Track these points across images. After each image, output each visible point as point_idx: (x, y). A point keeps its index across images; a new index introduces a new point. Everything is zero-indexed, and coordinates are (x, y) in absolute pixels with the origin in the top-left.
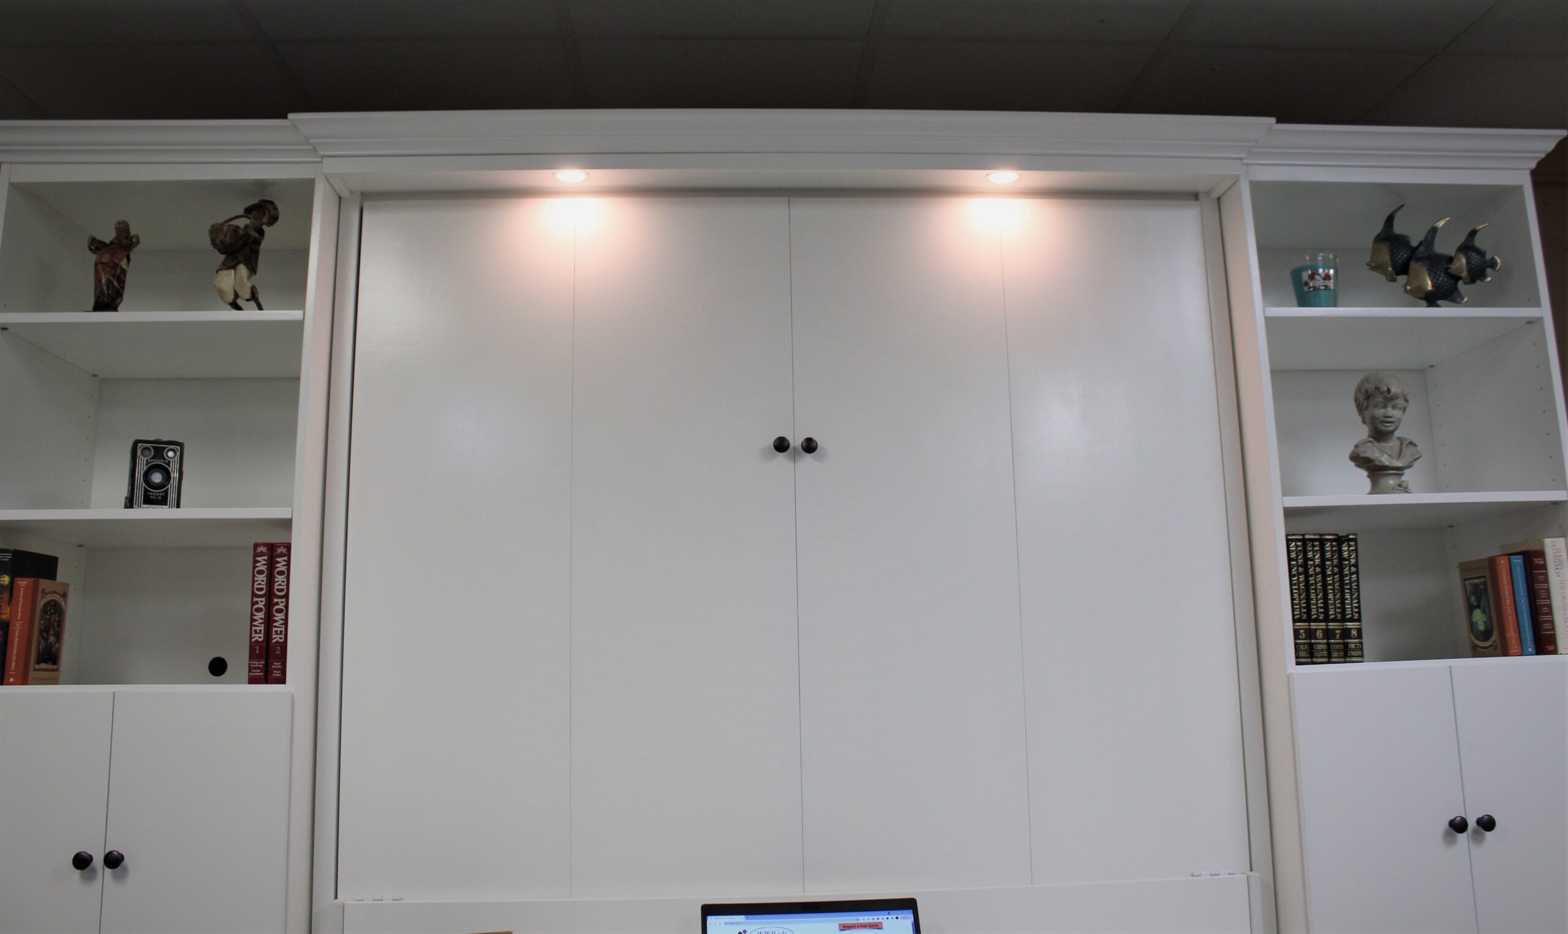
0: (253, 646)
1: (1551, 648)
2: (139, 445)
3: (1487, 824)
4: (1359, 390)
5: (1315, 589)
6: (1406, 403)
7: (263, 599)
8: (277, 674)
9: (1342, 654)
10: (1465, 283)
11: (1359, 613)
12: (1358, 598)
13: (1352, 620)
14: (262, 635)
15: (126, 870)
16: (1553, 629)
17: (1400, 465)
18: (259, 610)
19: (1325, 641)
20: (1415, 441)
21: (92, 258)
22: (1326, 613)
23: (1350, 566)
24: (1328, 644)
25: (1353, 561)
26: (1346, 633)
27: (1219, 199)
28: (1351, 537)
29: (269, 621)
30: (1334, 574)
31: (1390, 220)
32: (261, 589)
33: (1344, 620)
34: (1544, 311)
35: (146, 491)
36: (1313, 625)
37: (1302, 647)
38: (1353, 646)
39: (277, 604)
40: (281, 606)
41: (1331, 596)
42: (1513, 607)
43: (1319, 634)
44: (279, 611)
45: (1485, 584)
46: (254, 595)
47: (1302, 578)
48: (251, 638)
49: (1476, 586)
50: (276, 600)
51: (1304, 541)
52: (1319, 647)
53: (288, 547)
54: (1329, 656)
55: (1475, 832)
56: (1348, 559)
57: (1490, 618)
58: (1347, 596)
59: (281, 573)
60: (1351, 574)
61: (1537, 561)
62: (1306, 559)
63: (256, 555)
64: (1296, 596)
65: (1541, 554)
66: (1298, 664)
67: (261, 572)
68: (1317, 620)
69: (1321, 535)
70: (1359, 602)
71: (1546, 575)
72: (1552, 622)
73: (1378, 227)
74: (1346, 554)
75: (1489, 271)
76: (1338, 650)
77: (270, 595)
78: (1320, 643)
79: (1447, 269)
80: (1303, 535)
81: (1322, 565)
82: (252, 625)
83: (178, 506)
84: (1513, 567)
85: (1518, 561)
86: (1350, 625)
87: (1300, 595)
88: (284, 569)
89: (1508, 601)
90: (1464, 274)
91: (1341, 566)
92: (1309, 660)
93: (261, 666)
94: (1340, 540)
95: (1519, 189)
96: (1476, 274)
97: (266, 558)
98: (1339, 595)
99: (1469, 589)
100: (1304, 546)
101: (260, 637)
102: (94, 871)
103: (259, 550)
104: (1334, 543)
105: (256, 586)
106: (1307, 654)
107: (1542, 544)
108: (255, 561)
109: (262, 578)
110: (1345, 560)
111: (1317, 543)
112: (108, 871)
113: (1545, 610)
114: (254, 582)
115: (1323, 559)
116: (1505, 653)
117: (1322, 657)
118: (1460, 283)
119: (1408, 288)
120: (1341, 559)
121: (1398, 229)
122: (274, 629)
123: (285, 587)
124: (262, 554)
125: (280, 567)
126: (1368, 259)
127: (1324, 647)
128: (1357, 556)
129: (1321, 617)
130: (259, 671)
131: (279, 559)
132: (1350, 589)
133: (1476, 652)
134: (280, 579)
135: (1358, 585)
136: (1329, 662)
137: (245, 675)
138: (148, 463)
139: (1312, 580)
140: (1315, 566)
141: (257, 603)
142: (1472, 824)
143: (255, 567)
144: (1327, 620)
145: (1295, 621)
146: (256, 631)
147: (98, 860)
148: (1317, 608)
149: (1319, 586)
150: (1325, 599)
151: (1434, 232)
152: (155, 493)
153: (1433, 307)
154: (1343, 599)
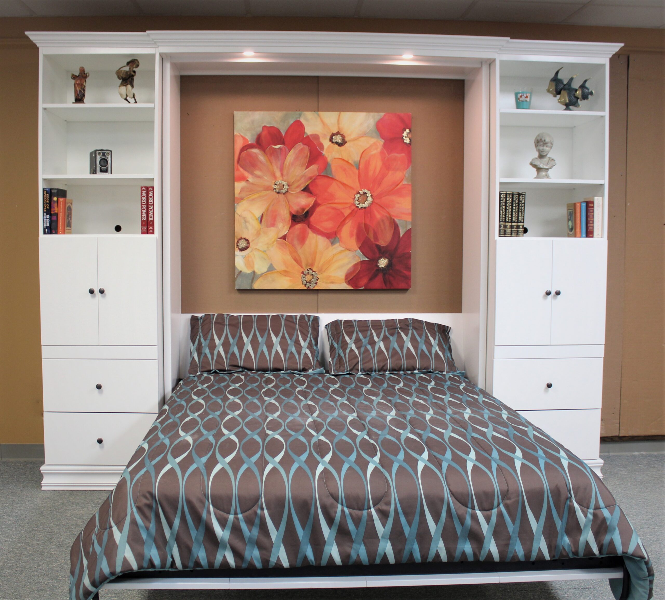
0: (142, 222)
1: (591, 235)
2: (97, 151)
3: (558, 293)
4: (536, 139)
5: (509, 211)
6: (552, 145)
7: (145, 206)
8: (151, 231)
9: (516, 234)
10: (581, 100)
11: (524, 220)
12: (524, 215)
13: (520, 222)
14: (145, 218)
15: (105, 294)
16: (593, 229)
17: (547, 168)
18: (144, 209)
19: (510, 229)
20: (555, 159)
21: (73, 82)
22: (512, 219)
23: (522, 204)
24: (511, 230)
25: (523, 202)
26: (518, 227)
27: (490, 65)
28: (523, 193)
29: (147, 213)
30: (516, 206)
31: (557, 73)
32: (144, 202)
33: (518, 222)
34: (606, 113)
35: (100, 168)
36: (507, 224)
37: (502, 231)
38: (520, 231)
39: (150, 207)
40: (151, 208)
41: (514, 214)
42: (580, 220)
43: (508, 227)
44: (151, 210)
45: (572, 212)
46: (142, 204)
47: (504, 207)
48: (141, 219)
49: (570, 212)
50: (149, 206)
51: (506, 194)
52: (508, 231)
53: (153, 188)
54: (511, 234)
55: (554, 296)
56: (522, 201)
57: (573, 224)
58: (520, 214)
59: (151, 197)
60: (522, 206)
61: (590, 205)
62: (506, 200)
63: (142, 191)
64: (501, 213)
65: (593, 202)
66: (499, 236)
67: (144, 197)
68: (508, 222)
69: (513, 192)
70: (524, 216)
71: (593, 210)
72: (593, 227)
73: (552, 75)
74: (521, 199)
75: (590, 96)
76: (514, 232)
77: (147, 204)
78: (508, 230)
79: (574, 94)
80: (506, 192)
81: (512, 203)
82: (141, 215)
83: (111, 173)
84: (582, 207)
85: (584, 204)
86: (520, 224)
87: (503, 213)
88: (152, 195)
89: (578, 218)
90: (580, 97)
91: (519, 203)
92: (504, 235)
93: (146, 228)
94: (519, 194)
95: (603, 66)
96: (585, 97)
97: (145, 191)
99: (569, 213)
100: (506, 196)
101: (145, 219)
102: (95, 295)
103: (143, 189)
104: (517, 195)
105: (142, 201)
106: (503, 233)
107: (594, 199)
108: (142, 193)
109: (144, 199)
110: (520, 201)
111: (511, 195)
112: (100, 294)
113: (591, 222)
114: (141, 200)
115: (512, 201)
116: (575, 237)
117: (509, 235)
118: (579, 100)
119: (559, 100)
120: (519, 201)
121: (560, 76)
122: (149, 216)
123: (152, 202)
124: (144, 190)
125: (151, 194)
126: (547, 88)
127: (510, 231)
128: (525, 200)
129: (510, 221)
130: (145, 230)
131: (150, 192)
132: (521, 212)
133: (569, 236)
134: (150, 199)
135: (524, 210)
136: (511, 237)
137: (140, 231)
138: (100, 158)
139: (508, 208)
140: (509, 203)
141: (143, 207)
142: (553, 293)
143: (141, 195)
144: (512, 222)
145: (500, 222)
146: (143, 217)
147: (96, 291)
148: (509, 218)
149: (510, 210)
150: (512, 215)
151: (572, 79)
152: (104, 168)
153: (567, 108)
154: (518, 215)
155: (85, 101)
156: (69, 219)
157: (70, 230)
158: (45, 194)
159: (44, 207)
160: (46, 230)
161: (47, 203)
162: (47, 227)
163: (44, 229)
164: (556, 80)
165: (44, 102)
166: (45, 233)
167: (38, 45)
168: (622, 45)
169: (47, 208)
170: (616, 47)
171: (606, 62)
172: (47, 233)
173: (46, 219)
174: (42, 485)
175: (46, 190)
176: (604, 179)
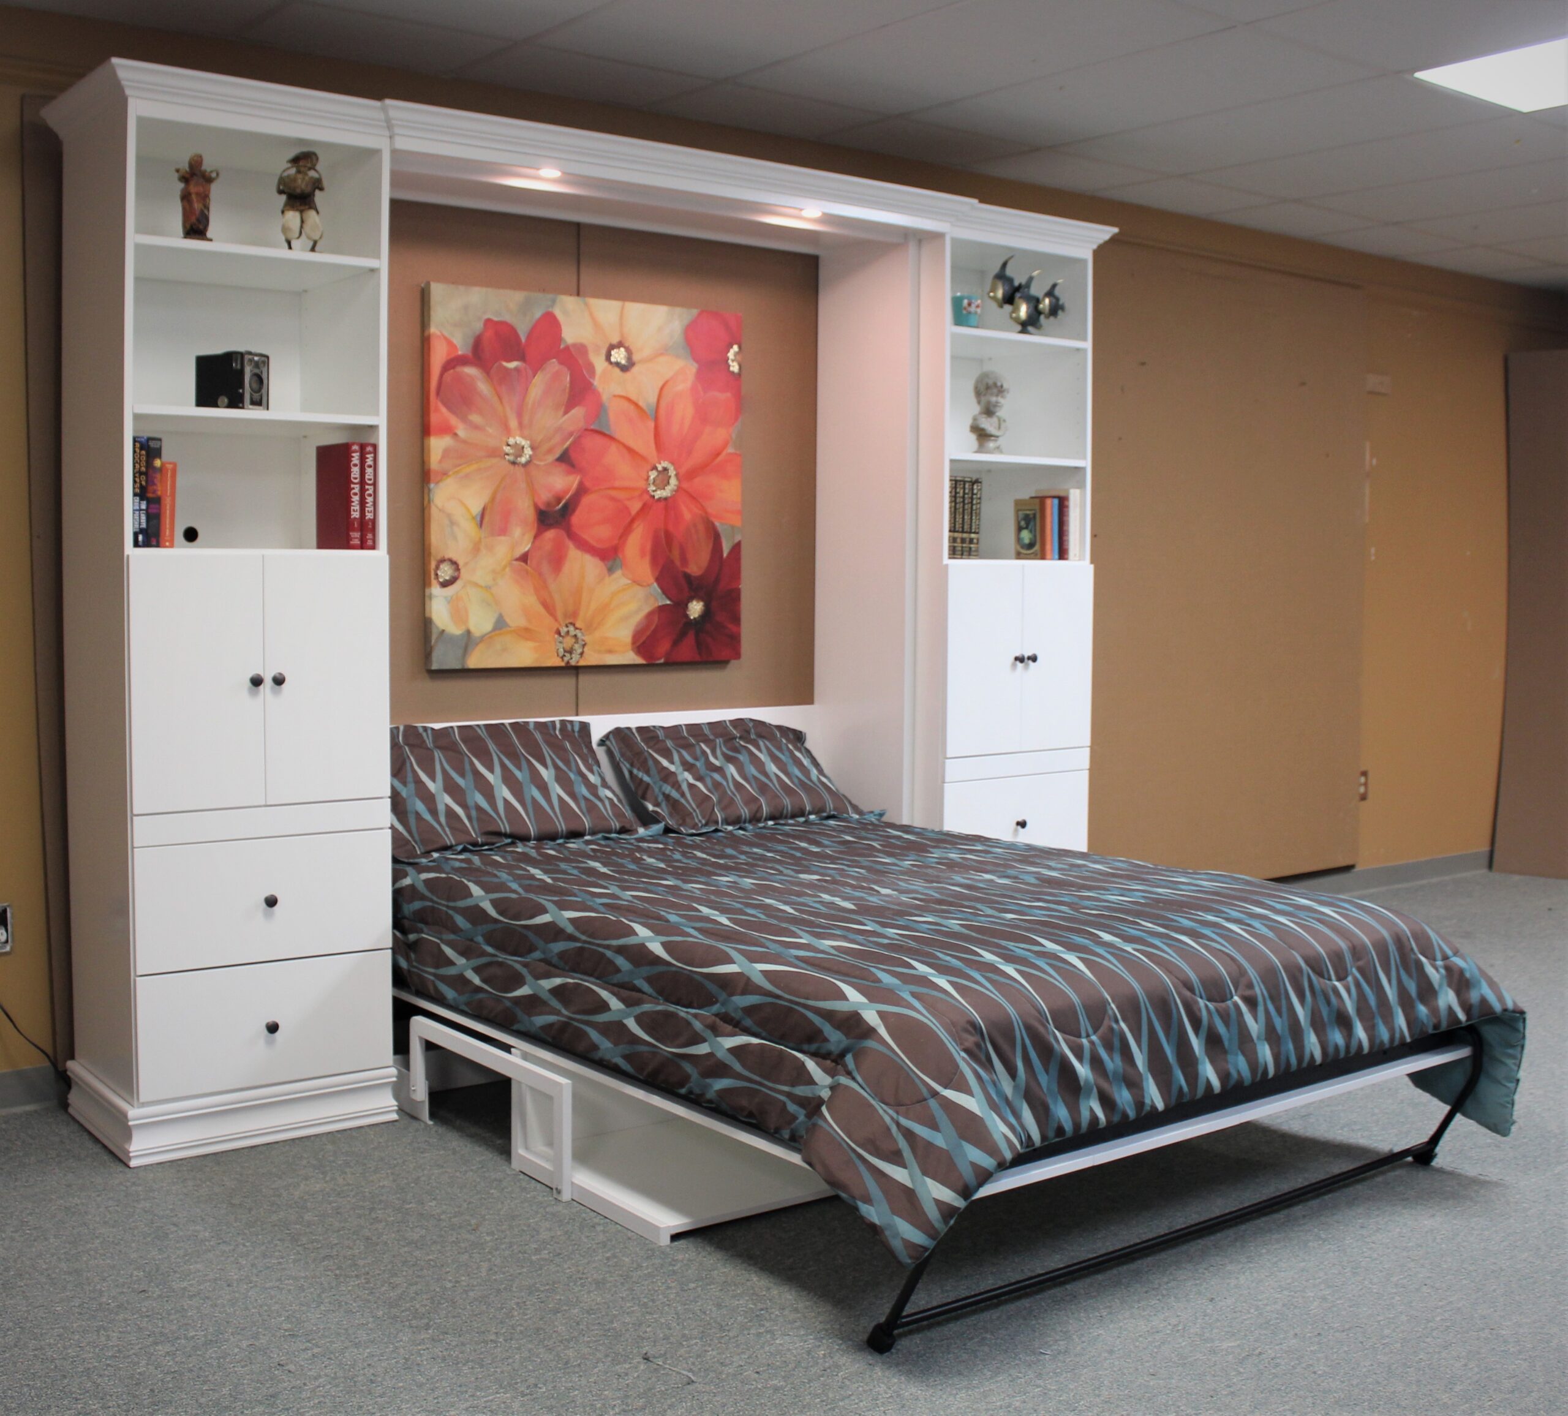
0: (352, 522)
1: (1066, 556)
2: (245, 356)
3: (1034, 659)
5: (958, 512)
7: (358, 486)
8: (370, 543)
9: (969, 553)
10: (1047, 318)
11: (979, 529)
12: (979, 519)
13: (974, 533)
14: (358, 513)
15: (284, 687)
16: (1068, 544)
18: (355, 494)
19: (962, 545)
22: (963, 527)
23: (977, 499)
24: (963, 547)
25: (979, 496)
26: (971, 541)
28: (978, 480)
29: (362, 503)
30: (968, 504)
31: (1004, 265)
32: (356, 478)
33: (971, 532)
34: (1088, 345)
35: (251, 394)
36: (955, 535)
37: (952, 548)
38: (974, 549)
39: (368, 490)
41: (966, 517)
42: (1050, 530)
43: (959, 540)
44: (370, 495)
45: (1033, 514)
46: (349, 482)
47: (955, 505)
49: (1026, 515)
51: (957, 482)
52: (959, 548)
53: (375, 447)
55: (1027, 663)
56: (976, 495)
57: (1035, 536)
58: (974, 518)
59: (370, 466)
60: (977, 504)
61: (1064, 503)
62: (956, 493)
63: (351, 452)
65: (1067, 499)
66: (950, 558)
67: (356, 465)
68: (957, 532)
69: (965, 478)
70: (979, 522)
71: (1068, 512)
72: (1068, 541)
73: (996, 269)
74: (975, 491)
75: (1061, 312)
76: (967, 551)
77: (362, 483)
78: (960, 546)
79: (1037, 306)
80: (957, 478)
81: (963, 497)
83: (268, 409)
84: (1052, 505)
85: (1056, 501)
86: (973, 536)
87: (953, 515)
88: (372, 463)
89: (1047, 526)
90: (1046, 311)
91: (972, 499)
92: (955, 556)
93: (357, 537)
94: (973, 482)
95: (1083, 262)
96: (1053, 313)
97: (358, 454)
98: (970, 517)
99: (1022, 516)
100: (957, 484)
101: (355, 515)
102: (265, 688)
103: (353, 448)
104: (970, 484)
105: (352, 476)
106: (954, 553)
107: (1069, 493)
108: (351, 457)
109: (356, 470)
111: (963, 483)
113: (1065, 533)
114: (349, 472)
115: (964, 493)
116: (1043, 557)
117: (960, 555)
118: (1042, 317)
119: (1012, 317)
120: (973, 494)
121: (1009, 272)
122: (367, 509)
123: (373, 478)
124: (356, 452)
125: (369, 461)
127: (962, 549)
128: (980, 493)
129: (961, 530)
130: (355, 540)
131: (369, 456)
132: (975, 513)
133: (1021, 557)
134: (369, 471)
135: (980, 511)
136: (961, 558)
138: (251, 371)
139: (958, 506)
140: (961, 497)
141: (353, 489)
142: (1025, 658)
143: (351, 461)
144: (963, 532)
145: (949, 531)
146: (353, 510)
147: (267, 680)
148: (958, 524)
149: (961, 510)
150: (963, 518)
151: (1031, 279)
152: (256, 396)
153: (1024, 331)
154: (971, 519)
155: (209, 234)
158: (138, 450)
159: (135, 482)
160: (140, 538)
161: (141, 473)
162: (141, 531)
163: (136, 535)
164: (1001, 276)
165: (139, 230)
166: (136, 544)
167: (128, 92)
168: (1115, 230)
169: (141, 484)
170: (1104, 233)
171: (1089, 257)
172: (140, 543)
173: (140, 510)
174: (131, 1155)
175: (139, 442)
176: (1085, 458)
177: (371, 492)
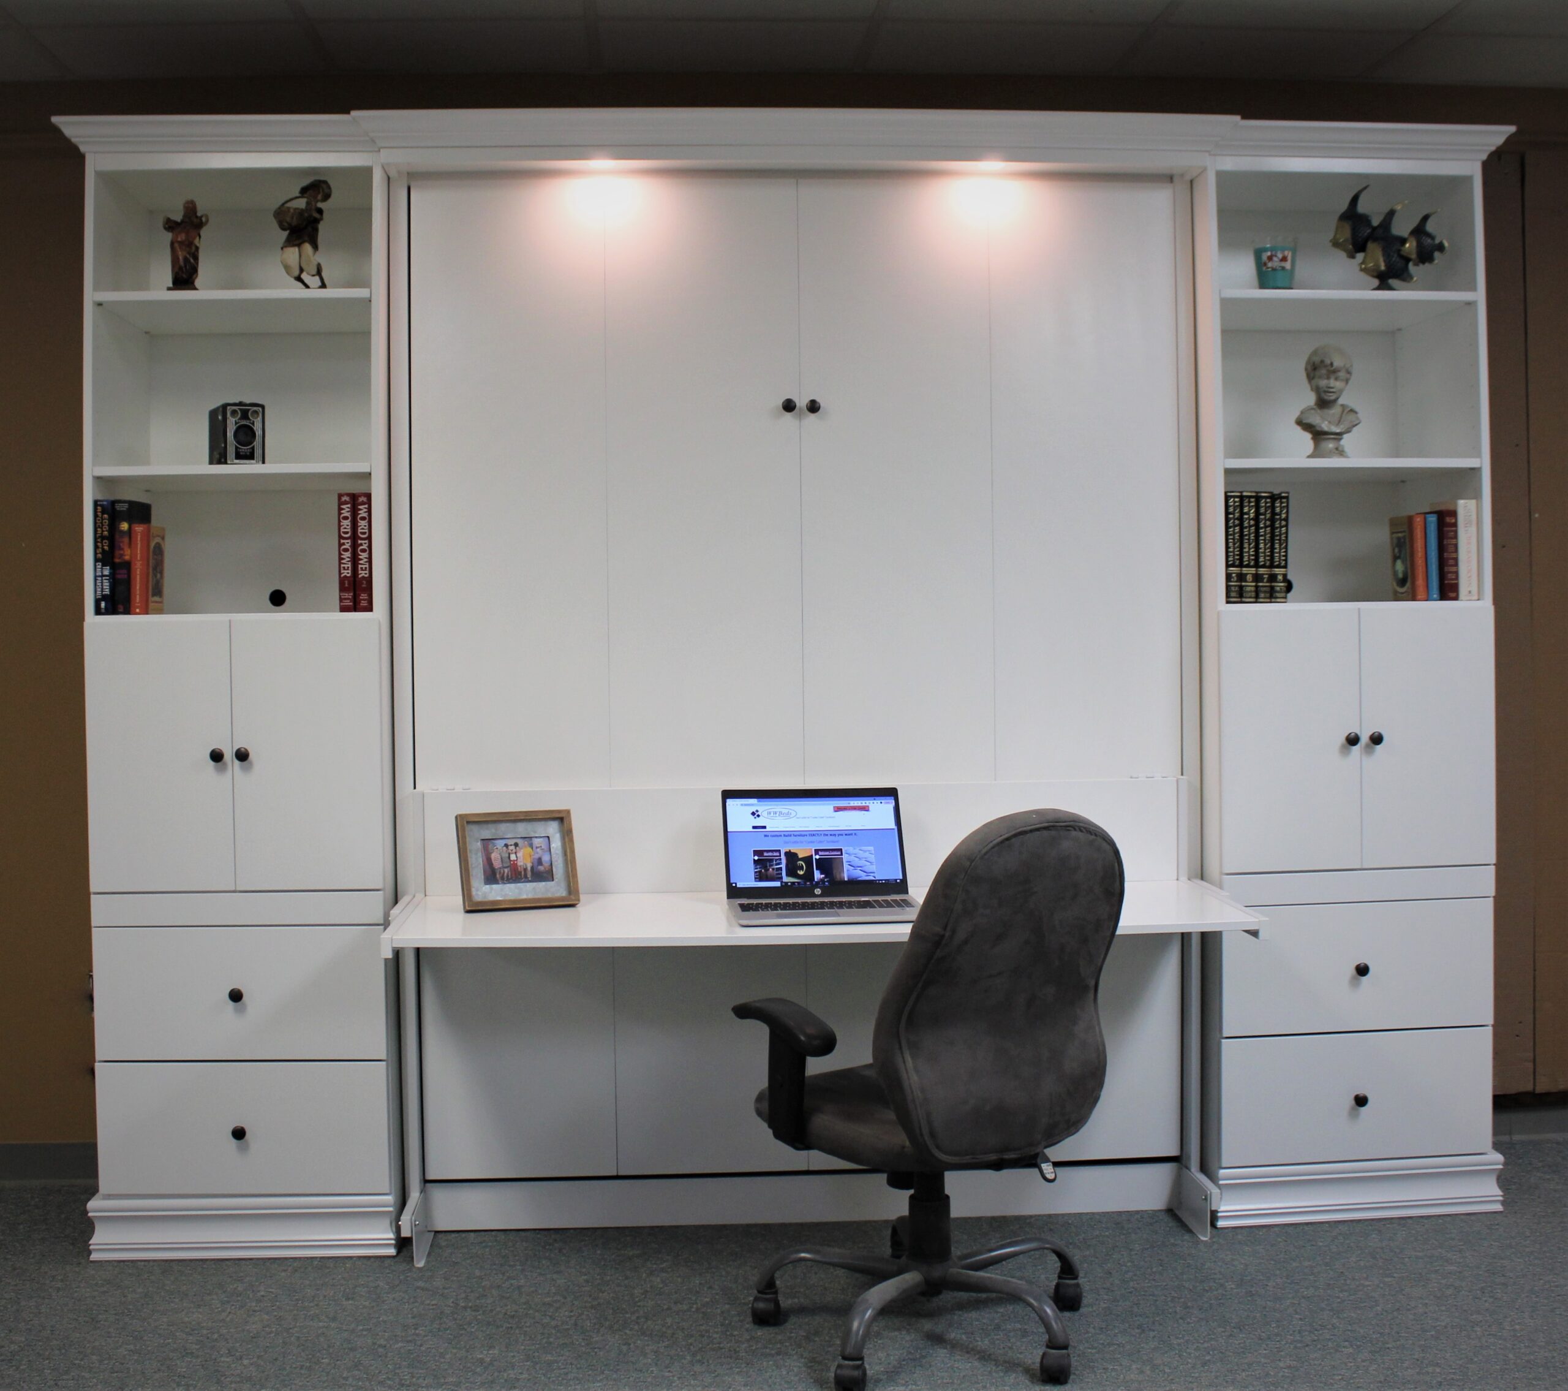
0: (342, 581)
1: (1453, 595)
2: (228, 408)
3: (1377, 739)
4: (1308, 363)
5: (1249, 539)
6: (1348, 376)
7: (349, 541)
8: (364, 604)
9: (1268, 595)
10: (1416, 264)
11: (1286, 560)
12: (1286, 547)
13: (1279, 566)
14: (350, 571)
15: (251, 764)
16: (1457, 578)
17: (1338, 431)
18: (346, 550)
19: (1254, 584)
20: (1357, 409)
21: (169, 236)
22: (1257, 560)
23: (1281, 520)
24: (1257, 587)
25: (1284, 516)
26: (1273, 578)
27: (1191, 182)
28: (1283, 495)
29: (355, 560)
30: (1266, 527)
31: (1355, 200)
32: (346, 533)
33: (1272, 566)
34: (1479, 295)
35: (237, 448)
36: (1245, 570)
37: (1233, 589)
38: (1278, 589)
39: (361, 545)
41: (1262, 546)
42: (1424, 559)
43: (1249, 578)
44: (364, 551)
45: (1404, 537)
46: (340, 537)
47: (1237, 529)
48: (340, 573)
49: (1399, 539)
50: (360, 542)
51: (1242, 498)
52: (1248, 589)
53: (369, 496)
54: (1257, 597)
55: (1367, 746)
56: (1280, 514)
57: (1406, 568)
58: (1277, 546)
59: (363, 519)
60: (1281, 527)
61: (1448, 520)
62: (1242, 513)
63: (340, 503)
64: (1231, 545)
65: (1454, 514)
66: (1228, 602)
67: (346, 518)
68: (1248, 566)
69: (1257, 492)
70: (1286, 552)
71: (1456, 532)
72: (1457, 573)
73: (1344, 206)
74: (1278, 510)
75: (1437, 254)
76: (1265, 592)
77: (354, 537)
78: (1249, 585)
79: (1399, 250)
80: (1241, 492)
81: (1257, 519)
82: (340, 563)
83: (264, 462)
84: (1428, 525)
85: (1433, 519)
86: (1277, 571)
87: (1234, 544)
88: (365, 515)
89: (1420, 553)
90: (1414, 256)
91: (1272, 521)
92: (1239, 600)
93: (350, 597)
94: (1273, 498)
95: (1467, 180)
96: (1425, 256)
97: (349, 506)
98: (1269, 545)
99: (1395, 541)
100: (1242, 502)
101: (348, 573)
102: (225, 764)
103: (344, 498)
104: (1268, 500)
105: (342, 530)
106: (1236, 593)
107: (1456, 505)
108: (340, 509)
109: (346, 524)
110: (1277, 514)
111: (1253, 500)
112: (237, 762)
113: (1451, 562)
114: (340, 526)
115: (1257, 513)
116: (1413, 599)
117: (1250, 597)
118: (1411, 265)
119: (1363, 266)
120: (1273, 514)
121: (1362, 208)
122: (360, 566)
123: (367, 531)
124: (346, 503)
125: (363, 513)
126: (1331, 236)
127: (1253, 589)
128: (1287, 512)
129: (1252, 563)
130: (349, 601)
131: (360, 507)
132: (1280, 540)
133: (1397, 598)
134: (362, 524)
135: (1287, 537)
136: (1256, 602)
137: (338, 607)
138: (236, 423)
139: (1246, 532)
140: (1250, 519)
141: (344, 544)
142: (1365, 739)
143: (340, 514)
144: (1257, 566)
145: (1228, 566)
146: (344, 568)
147: (229, 755)
148: (1249, 556)
149: (1252, 537)
150: (1257, 548)
151: (1391, 214)
152: (244, 449)
153: (1384, 285)
154: (1272, 548)
155: (197, 283)
156: (159, 576)
157: (161, 602)
158: (99, 514)
159: (96, 547)
160: (103, 604)
161: (103, 538)
162: (104, 598)
163: (97, 602)
164: (1352, 216)
165: (97, 287)
166: (98, 612)
167: (82, 149)
168: (1512, 129)
169: (103, 549)
170: (1496, 135)
171: (1476, 172)
172: (103, 611)
173: (103, 576)
174: (91, 1247)
175: (100, 505)
176: (1479, 455)
177: (365, 547)
